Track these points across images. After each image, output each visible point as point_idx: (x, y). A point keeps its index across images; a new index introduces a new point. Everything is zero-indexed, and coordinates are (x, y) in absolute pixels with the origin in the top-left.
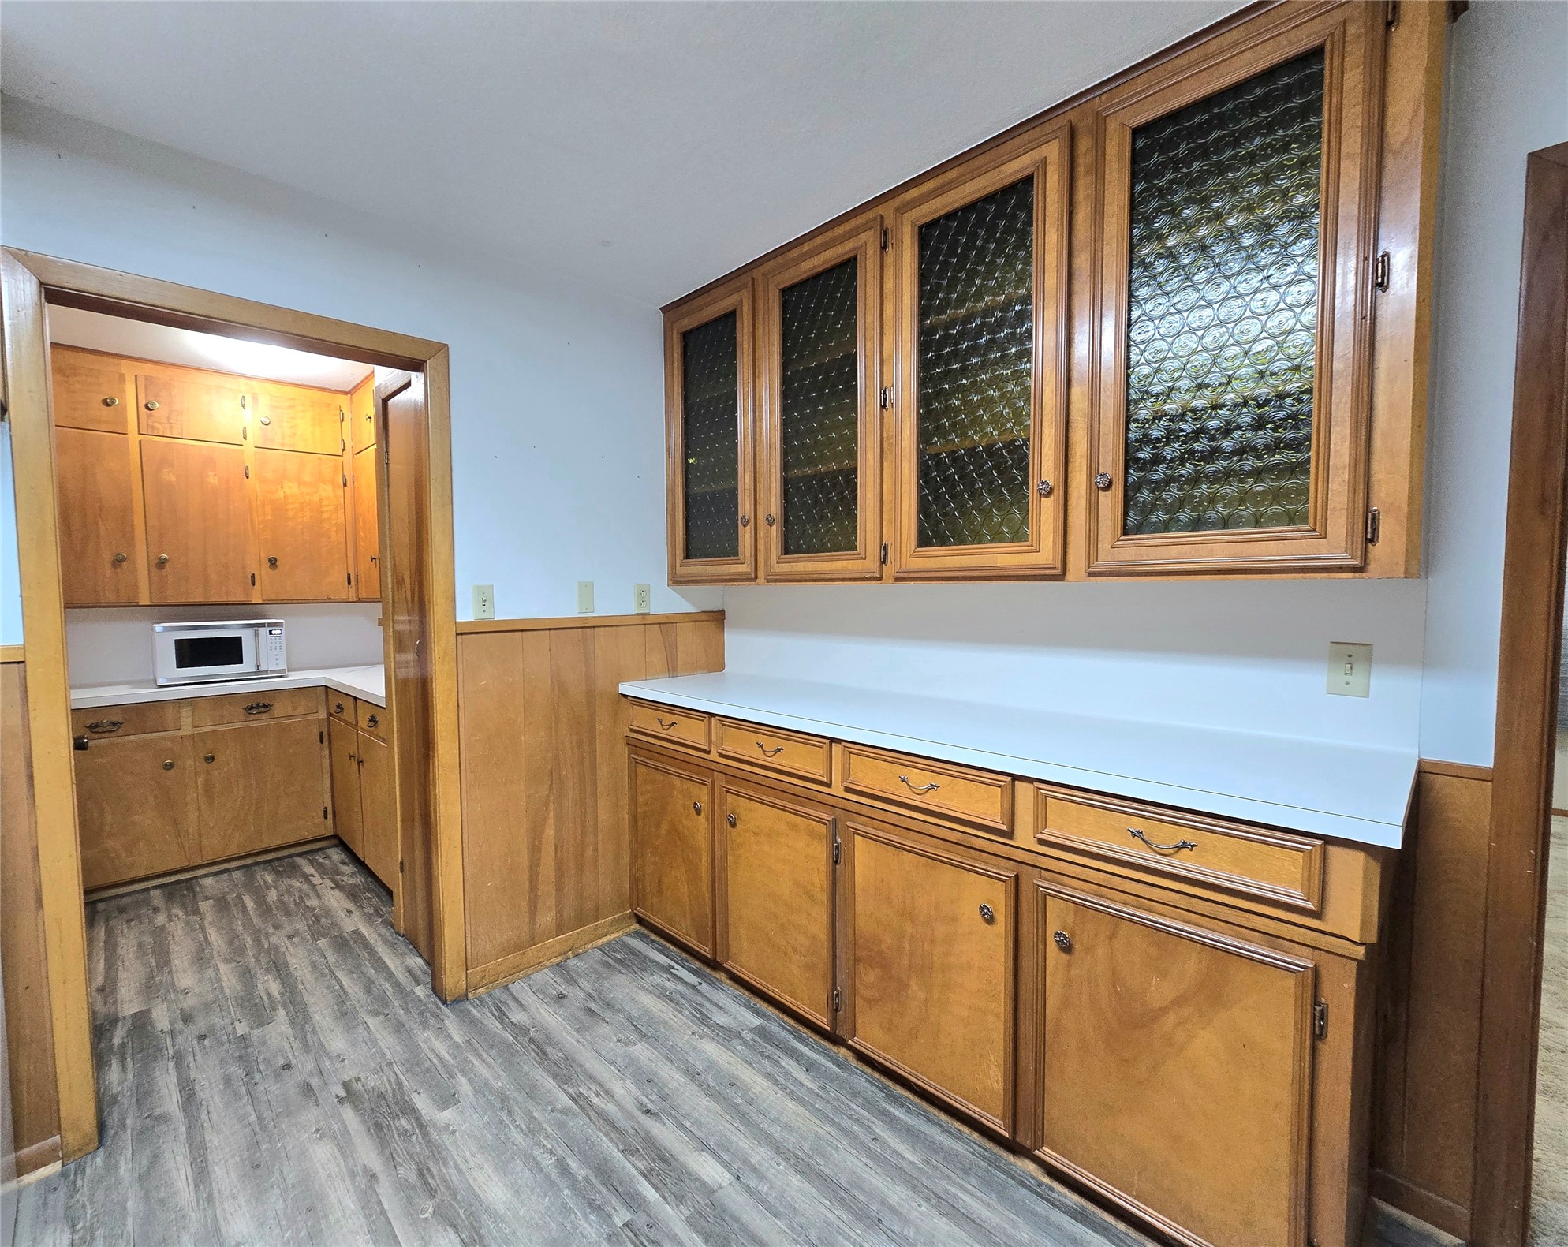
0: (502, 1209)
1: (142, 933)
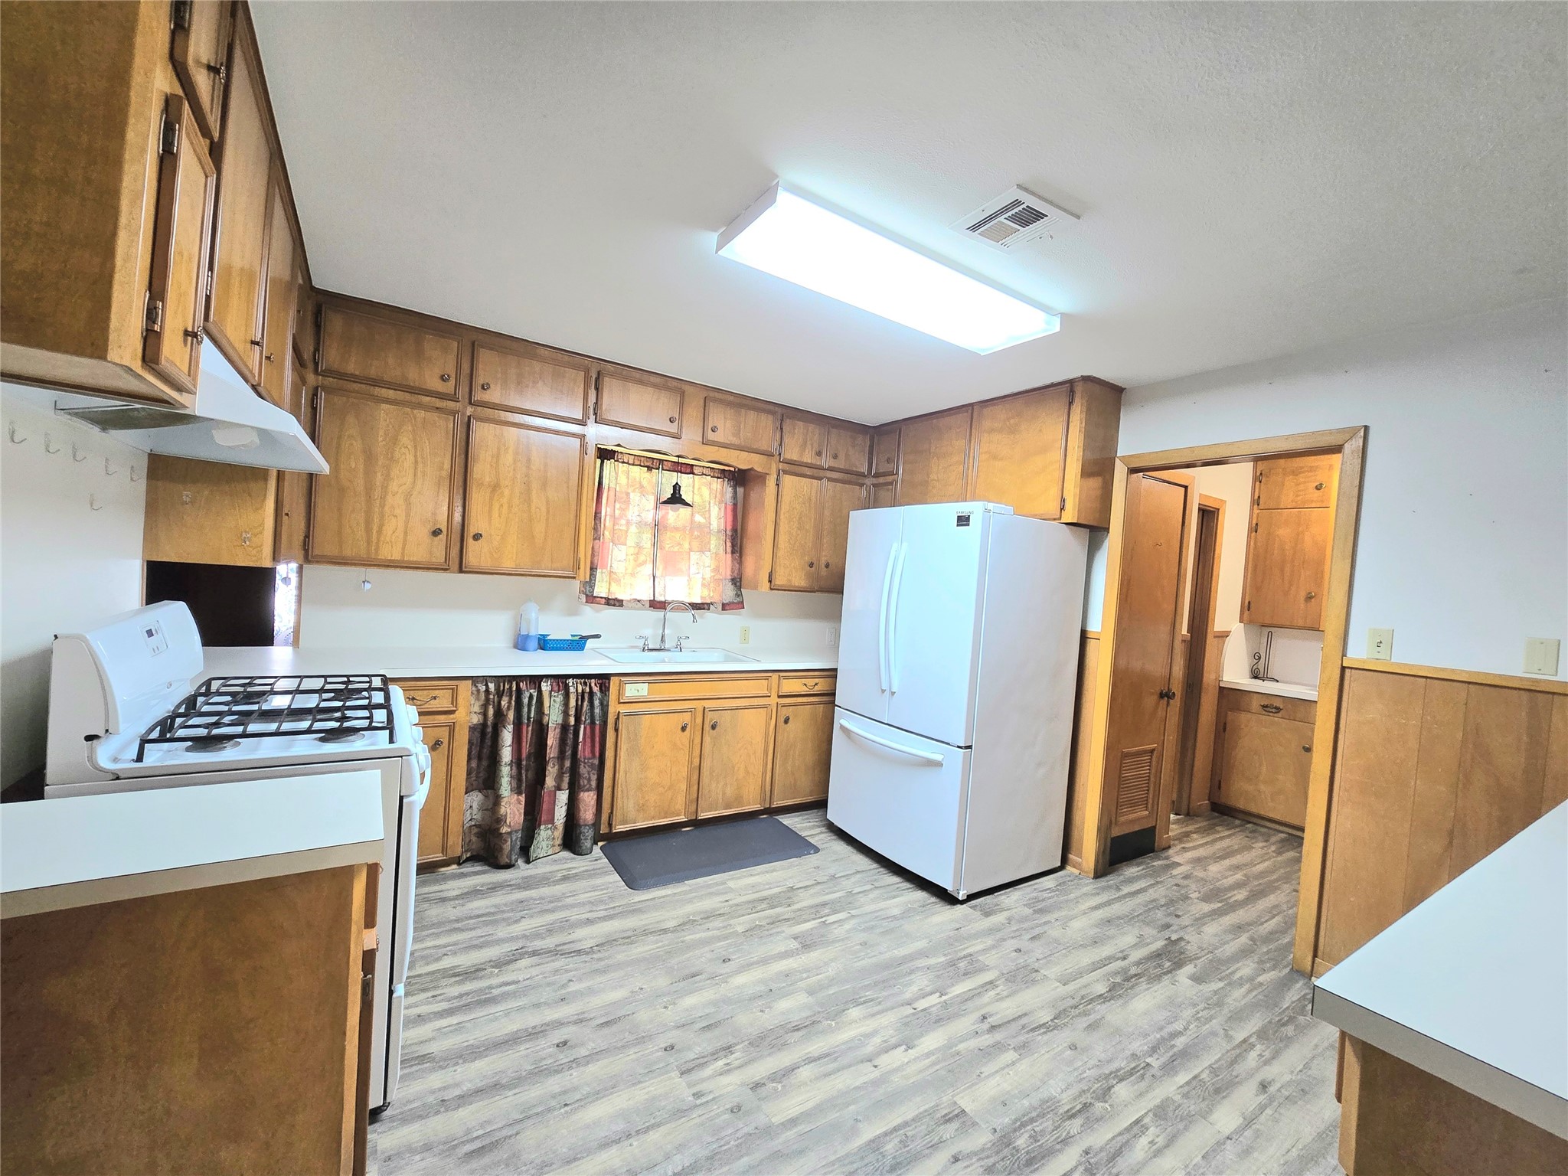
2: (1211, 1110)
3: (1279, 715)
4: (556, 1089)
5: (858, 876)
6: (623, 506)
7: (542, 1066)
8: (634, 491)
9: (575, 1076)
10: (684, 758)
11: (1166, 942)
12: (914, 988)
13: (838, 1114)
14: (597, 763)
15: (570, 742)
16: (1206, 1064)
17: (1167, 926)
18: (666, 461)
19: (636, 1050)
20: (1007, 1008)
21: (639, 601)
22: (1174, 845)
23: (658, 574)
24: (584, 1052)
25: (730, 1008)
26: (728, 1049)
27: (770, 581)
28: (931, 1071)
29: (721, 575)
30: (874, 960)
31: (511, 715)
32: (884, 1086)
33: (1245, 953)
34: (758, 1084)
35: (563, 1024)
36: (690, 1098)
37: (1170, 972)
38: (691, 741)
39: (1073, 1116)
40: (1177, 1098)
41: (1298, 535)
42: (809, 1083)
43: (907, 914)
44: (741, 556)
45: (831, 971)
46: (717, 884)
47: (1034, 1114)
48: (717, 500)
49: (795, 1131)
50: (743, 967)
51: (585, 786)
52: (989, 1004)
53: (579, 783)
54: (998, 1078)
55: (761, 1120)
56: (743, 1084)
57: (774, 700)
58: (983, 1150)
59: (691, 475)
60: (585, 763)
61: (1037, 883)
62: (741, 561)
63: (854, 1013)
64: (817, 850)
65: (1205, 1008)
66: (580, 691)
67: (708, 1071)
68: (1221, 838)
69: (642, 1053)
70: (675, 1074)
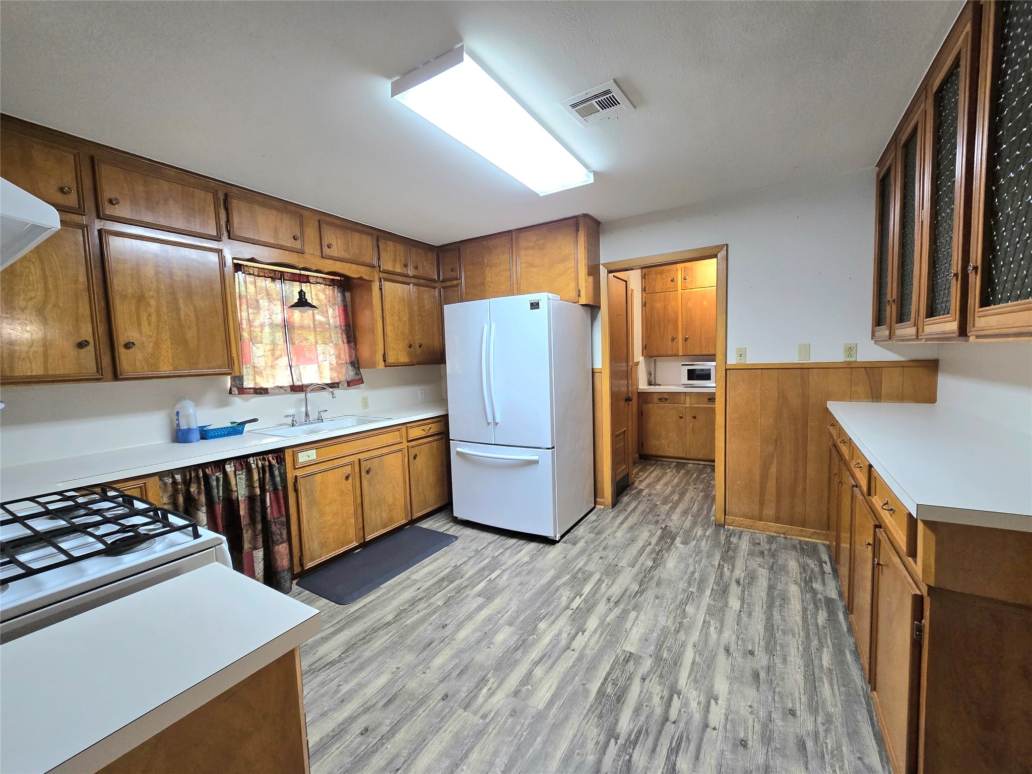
0: (668, 567)
1: (661, 472)
2: (727, 602)
3: (667, 402)
4: (383, 763)
5: (492, 545)
6: (255, 311)
7: (360, 754)
8: (262, 298)
9: (390, 748)
10: (350, 499)
11: (661, 530)
12: (564, 599)
13: (572, 686)
14: (285, 520)
15: (258, 509)
16: (712, 581)
17: (657, 522)
18: (286, 272)
19: (423, 709)
20: (616, 590)
21: (281, 387)
22: (636, 480)
23: (293, 364)
24: (385, 729)
25: (467, 654)
26: (484, 680)
27: (385, 361)
28: (602, 639)
29: (343, 360)
30: (533, 591)
31: (203, 499)
32: (584, 659)
33: (694, 524)
34: (516, 692)
35: (355, 718)
36: (481, 721)
37: (672, 544)
38: (354, 486)
39: (678, 631)
40: (712, 602)
41: (665, 306)
42: (544, 677)
43: (533, 558)
44: (356, 345)
45: (513, 607)
46: (404, 580)
47: (662, 639)
48: (331, 303)
49: (555, 708)
50: (458, 626)
51: (278, 540)
52: (606, 592)
53: (273, 540)
54: (635, 628)
55: (532, 711)
56: (507, 696)
57: (405, 445)
58: (652, 668)
59: (308, 284)
60: (275, 522)
61: (587, 519)
62: (356, 348)
63: (542, 625)
64: (457, 538)
65: (696, 556)
66: (260, 465)
67: (480, 700)
68: (652, 472)
69: (428, 710)
70: (460, 712)
